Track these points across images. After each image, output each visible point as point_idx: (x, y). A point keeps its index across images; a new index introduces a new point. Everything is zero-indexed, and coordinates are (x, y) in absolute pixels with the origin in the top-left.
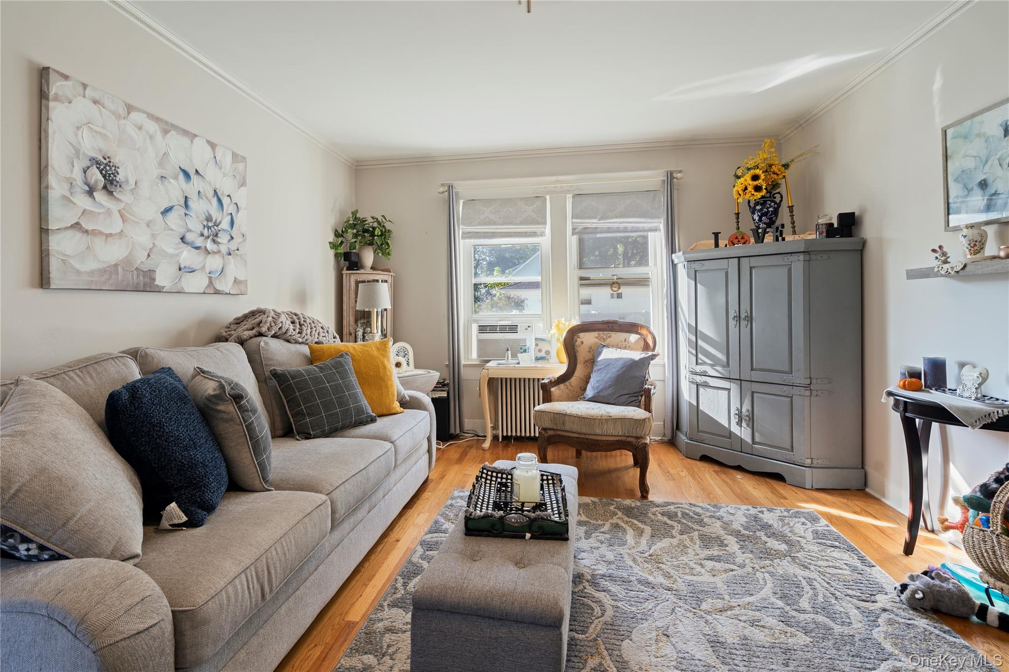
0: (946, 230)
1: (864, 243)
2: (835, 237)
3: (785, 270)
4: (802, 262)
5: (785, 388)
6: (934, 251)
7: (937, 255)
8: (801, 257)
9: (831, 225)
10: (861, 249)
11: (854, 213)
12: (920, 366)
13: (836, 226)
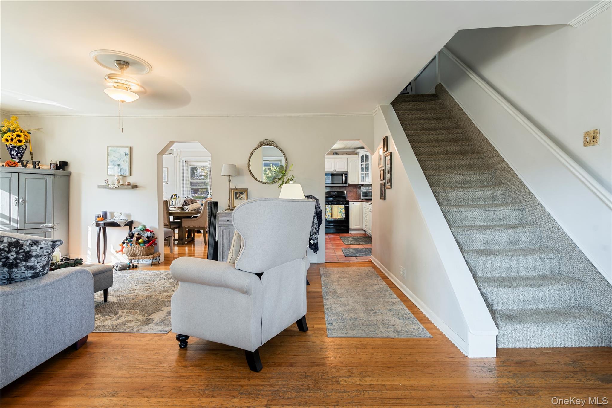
0: (107, 175)
1: (70, 173)
2: (60, 170)
3: (44, 181)
4: (52, 179)
5: (43, 229)
6: (105, 181)
7: (106, 182)
8: (52, 176)
9: (57, 165)
10: (69, 175)
11: (67, 162)
12: (101, 214)
13: (58, 165)
